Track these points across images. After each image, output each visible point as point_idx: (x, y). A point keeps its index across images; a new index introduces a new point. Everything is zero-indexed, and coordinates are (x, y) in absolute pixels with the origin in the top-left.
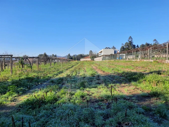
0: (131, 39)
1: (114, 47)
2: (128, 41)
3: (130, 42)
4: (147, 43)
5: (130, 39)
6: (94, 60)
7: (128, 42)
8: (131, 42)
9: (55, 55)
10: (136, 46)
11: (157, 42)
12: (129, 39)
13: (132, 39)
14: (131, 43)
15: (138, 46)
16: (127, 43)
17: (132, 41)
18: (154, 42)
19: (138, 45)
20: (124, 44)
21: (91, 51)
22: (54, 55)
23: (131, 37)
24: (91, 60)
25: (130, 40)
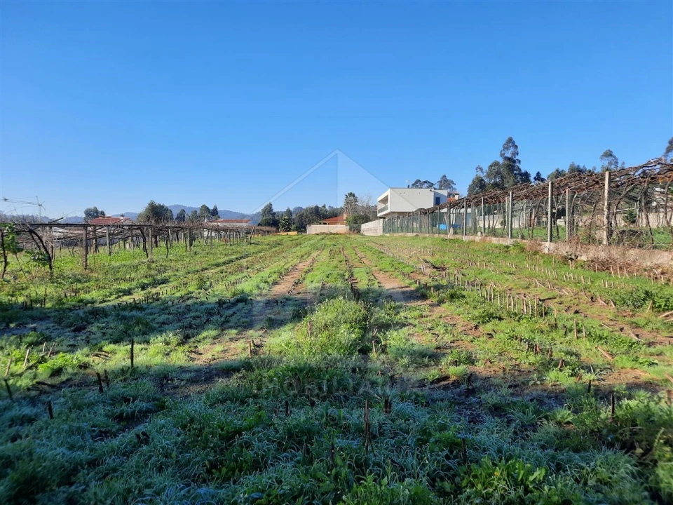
0: (512, 150)
1: (446, 181)
2: (502, 155)
3: (509, 159)
4: (576, 164)
5: (508, 149)
6: (359, 231)
7: (501, 161)
8: (514, 162)
9: (211, 208)
10: (532, 179)
11: (617, 162)
12: (506, 148)
13: (517, 147)
14: (511, 164)
15: (538, 177)
16: (496, 164)
17: (517, 157)
18: (606, 163)
19: (538, 174)
20: (486, 168)
21: (352, 195)
22: (207, 209)
23: (514, 142)
24: (350, 229)
25: (509, 154)
